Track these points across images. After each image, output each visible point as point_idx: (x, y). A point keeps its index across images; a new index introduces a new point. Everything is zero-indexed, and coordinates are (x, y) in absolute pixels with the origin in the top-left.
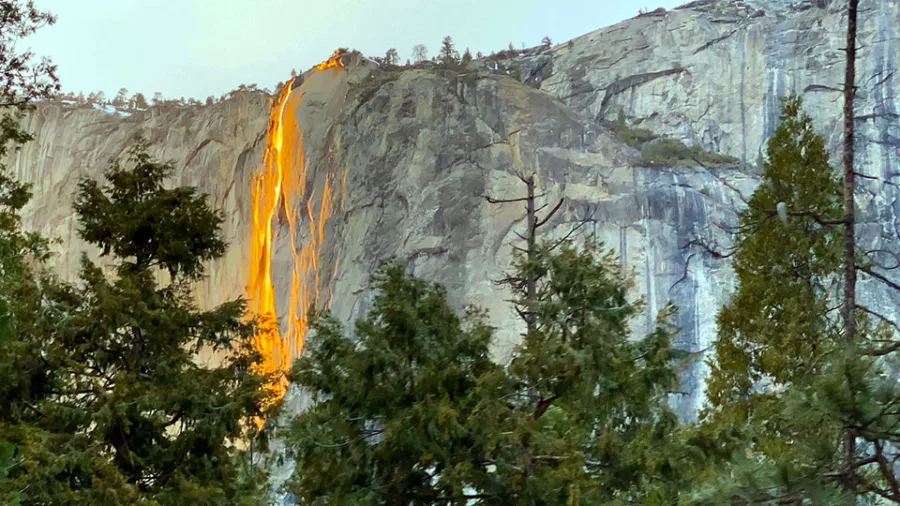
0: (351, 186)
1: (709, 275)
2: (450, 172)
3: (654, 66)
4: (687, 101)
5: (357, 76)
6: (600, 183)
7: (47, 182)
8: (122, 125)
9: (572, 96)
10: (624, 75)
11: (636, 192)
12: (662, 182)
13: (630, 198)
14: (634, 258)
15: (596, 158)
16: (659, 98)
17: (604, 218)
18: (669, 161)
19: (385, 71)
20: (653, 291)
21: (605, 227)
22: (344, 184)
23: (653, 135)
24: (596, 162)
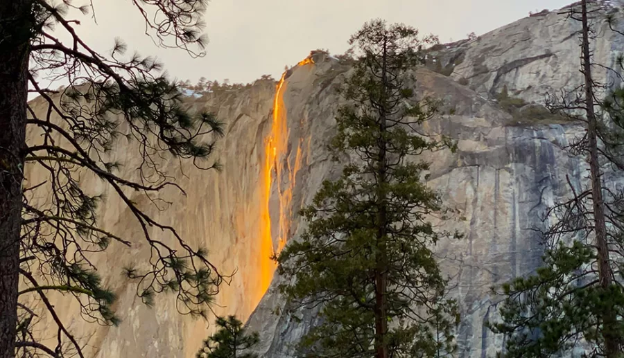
0: (313, 147)
1: (557, 201)
3: (533, 52)
4: (552, 77)
5: (323, 69)
6: (482, 139)
8: (195, 104)
9: (474, 76)
10: (510, 61)
11: (506, 144)
12: (525, 137)
13: (503, 148)
14: (504, 191)
15: (480, 121)
16: (534, 75)
17: (484, 163)
18: (531, 121)
19: (342, 64)
20: (517, 213)
21: (484, 170)
22: (309, 146)
23: (525, 102)
24: (480, 124)
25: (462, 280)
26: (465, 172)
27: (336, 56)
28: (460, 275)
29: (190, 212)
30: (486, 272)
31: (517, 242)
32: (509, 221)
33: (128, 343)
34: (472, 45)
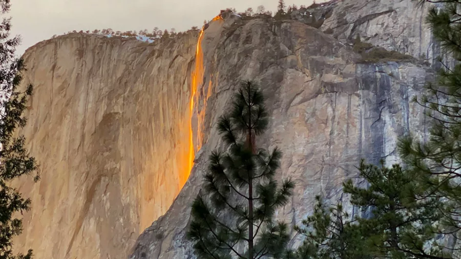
0: (220, 80)
1: (391, 117)
2: (266, 71)
3: (379, 9)
4: (393, 27)
5: (229, 23)
6: (339, 73)
7: (114, 78)
8: (148, 48)
9: (338, 27)
10: (363, 16)
11: (356, 76)
12: (369, 71)
13: (353, 80)
14: (354, 110)
15: (338, 60)
16: (380, 26)
17: (340, 90)
18: (375, 60)
19: (243, 20)
20: (363, 126)
21: (341, 95)
22: (217, 79)
23: (371, 46)
24: (338, 62)
25: (324, 174)
26: (327, 97)
27: (239, 14)
28: (322, 171)
29: (143, 125)
30: (339, 168)
31: (363, 147)
32: (357, 132)
33: (102, 220)
34: (338, 4)
